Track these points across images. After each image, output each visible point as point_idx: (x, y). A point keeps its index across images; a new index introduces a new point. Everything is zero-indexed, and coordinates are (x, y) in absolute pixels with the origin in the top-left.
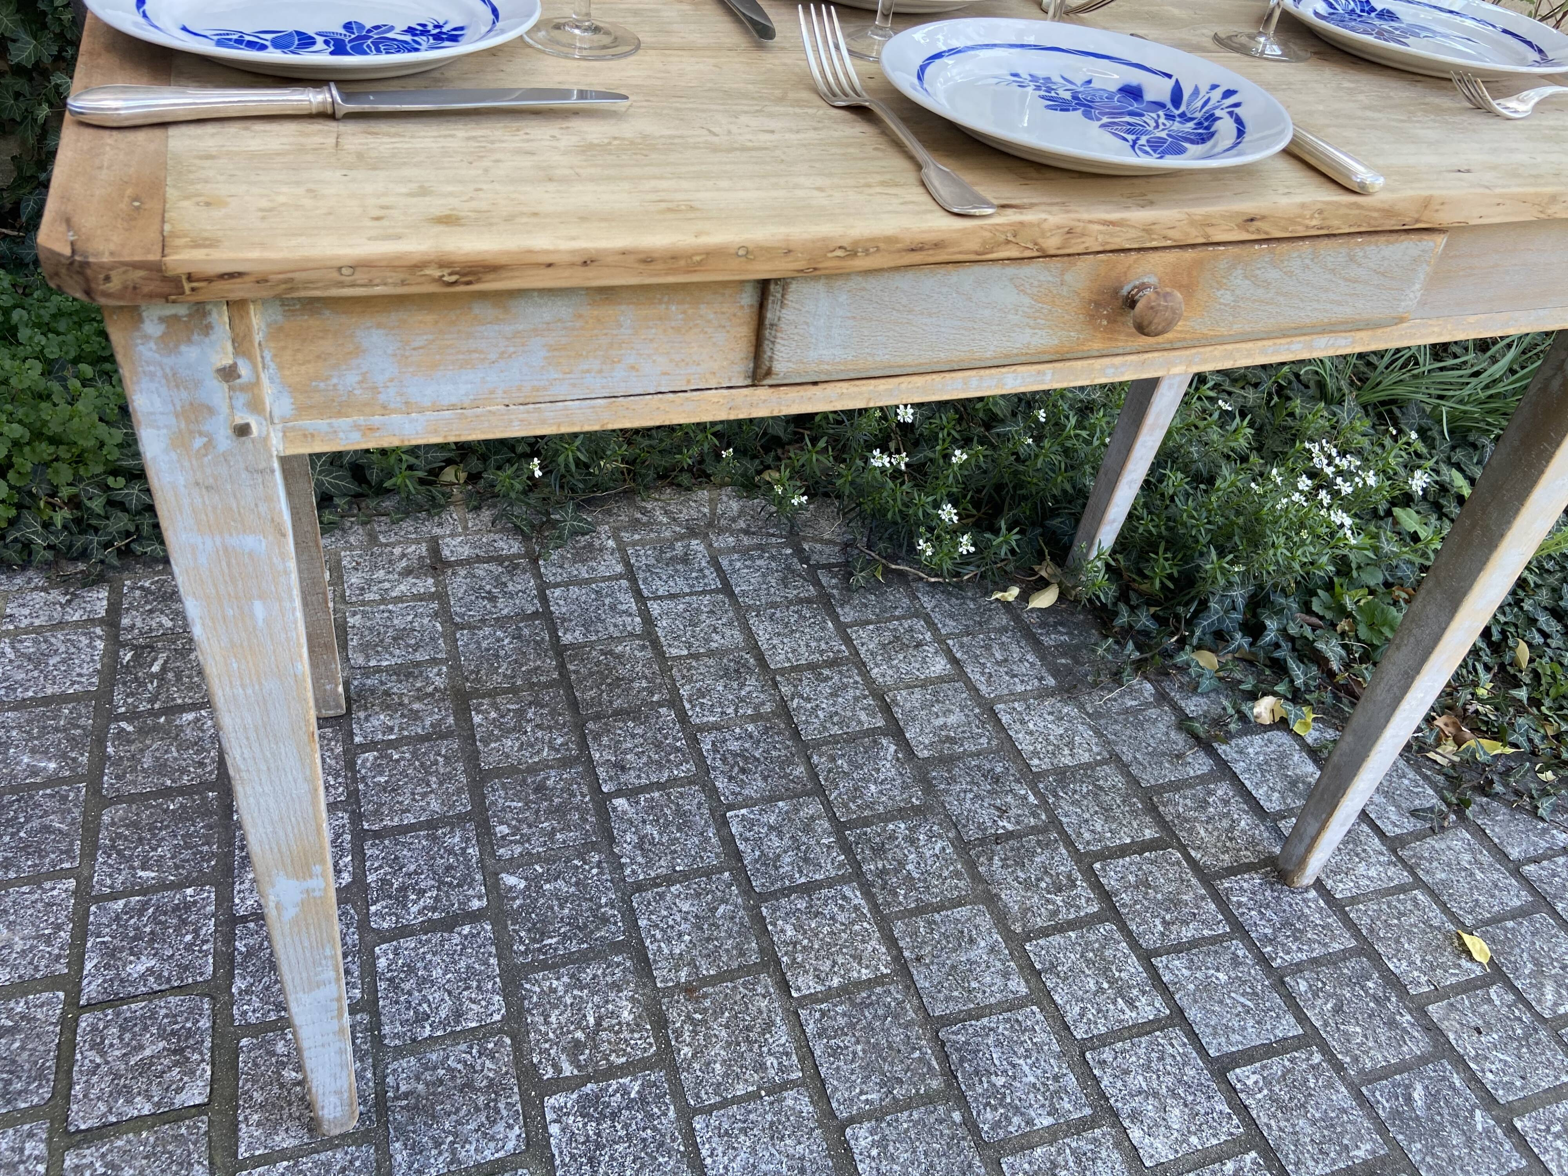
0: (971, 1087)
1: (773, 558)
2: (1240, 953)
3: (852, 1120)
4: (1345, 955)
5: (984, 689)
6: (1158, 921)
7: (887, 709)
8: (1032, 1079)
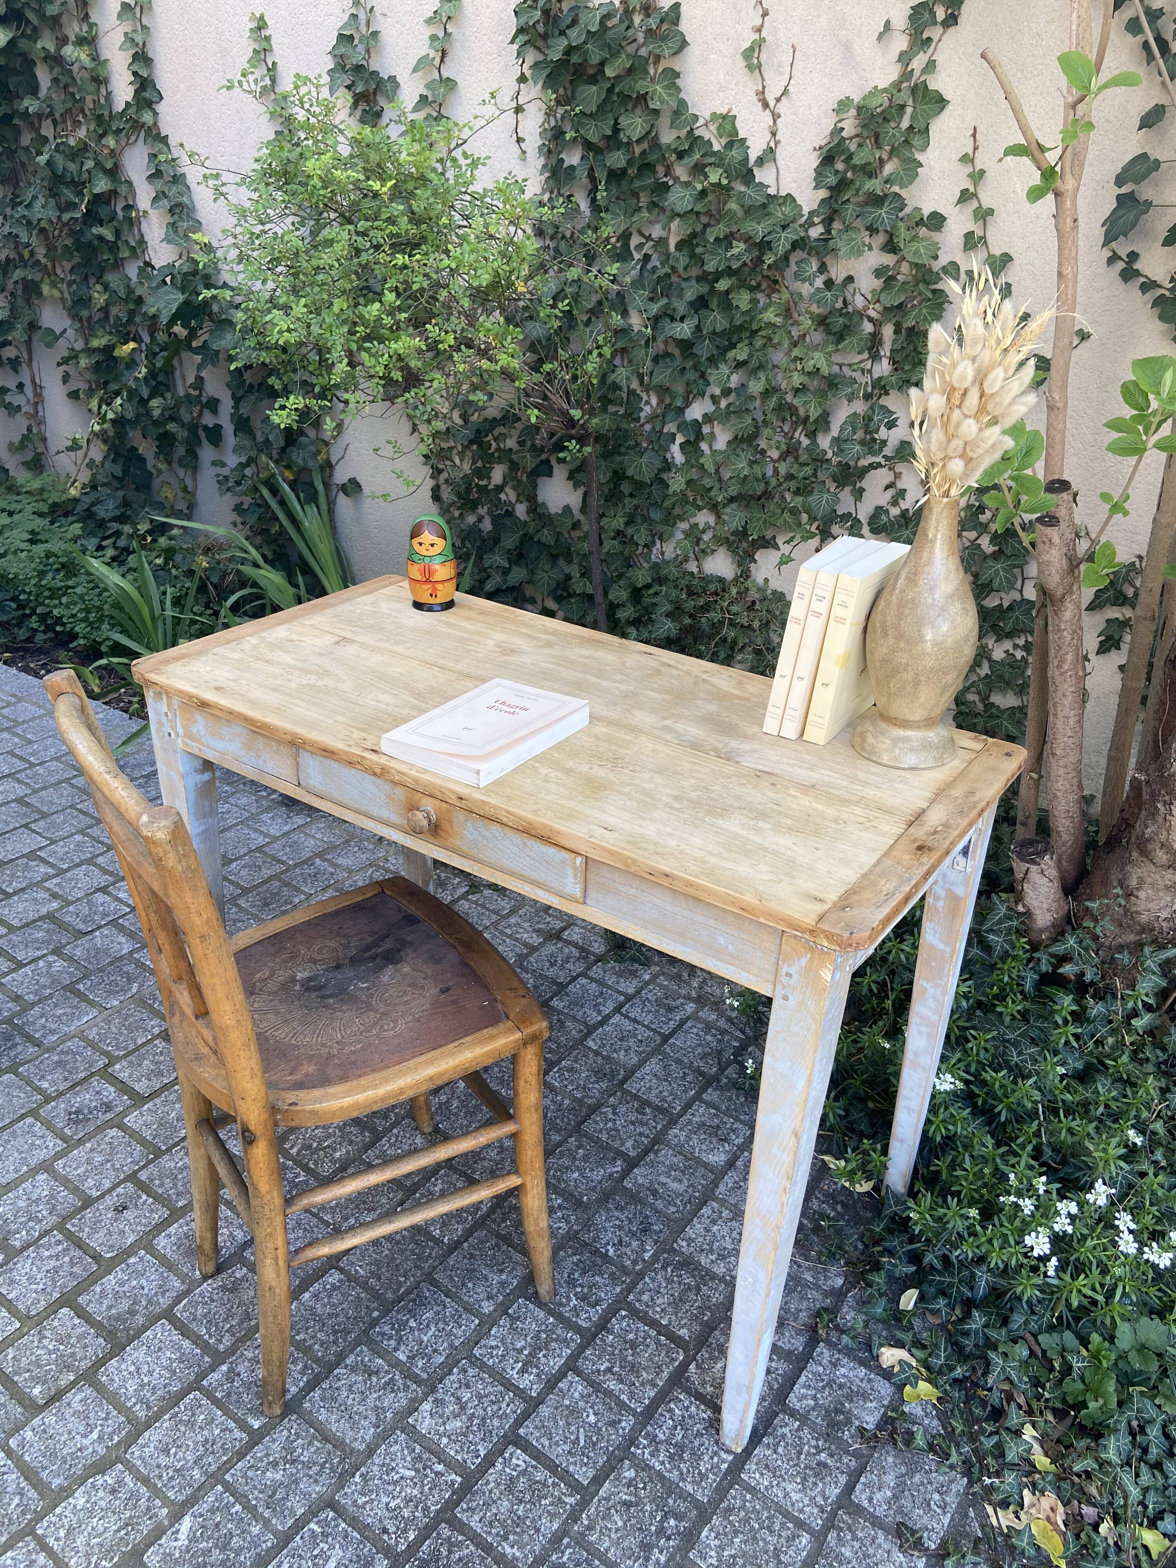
0: (398, 1312)
1: (720, 1041)
2: (623, 1424)
3: (342, 1270)
4: (685, 1496)
5: (722, 1188)
6: (607, 1364)
7: (647, 1151)
8: (425, 1339)
